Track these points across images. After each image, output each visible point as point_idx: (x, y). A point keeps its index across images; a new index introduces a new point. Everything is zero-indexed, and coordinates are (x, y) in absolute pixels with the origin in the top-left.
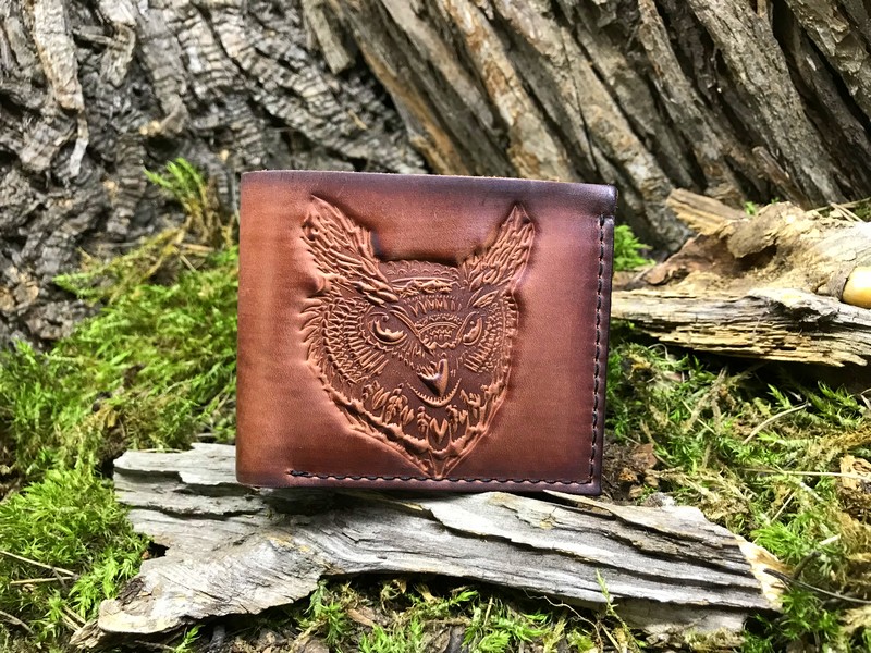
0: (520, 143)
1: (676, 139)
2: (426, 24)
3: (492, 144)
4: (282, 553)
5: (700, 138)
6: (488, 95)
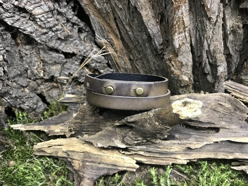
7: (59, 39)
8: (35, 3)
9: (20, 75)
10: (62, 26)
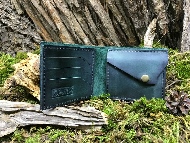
0: (61, 33)
1: (93, 35)
2: (41, 6)
3: (56, 33)
4: (7, 123)
5: (97, 35)
6: (55, 23)
7: (21, 29)
8: (12, 16)
9: (7, 42)
10: (24, 25)
